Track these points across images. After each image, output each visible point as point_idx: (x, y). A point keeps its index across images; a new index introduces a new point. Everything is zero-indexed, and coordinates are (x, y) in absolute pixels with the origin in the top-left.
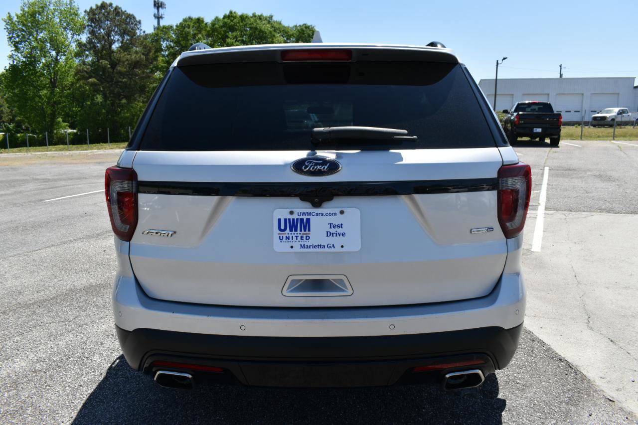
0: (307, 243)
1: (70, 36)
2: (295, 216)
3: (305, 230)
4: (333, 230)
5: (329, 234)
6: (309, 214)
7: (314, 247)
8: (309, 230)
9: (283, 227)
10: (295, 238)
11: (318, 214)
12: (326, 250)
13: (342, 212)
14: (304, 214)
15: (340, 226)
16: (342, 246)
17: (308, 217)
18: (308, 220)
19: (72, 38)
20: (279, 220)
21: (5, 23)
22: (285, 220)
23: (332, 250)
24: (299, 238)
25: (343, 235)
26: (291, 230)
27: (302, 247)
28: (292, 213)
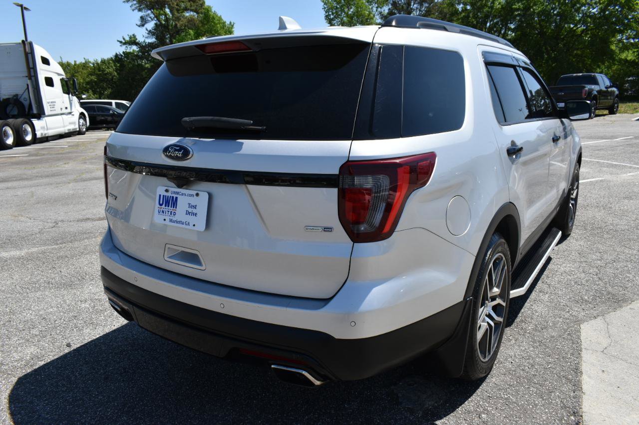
0: (174, 219)
1: (375, 9)
2: (169, 194)
3: (174, 207)
4: (190, 210)
5: (188, 213)
6: (178, 193)
7: (178, 222)
8: (176, 208)
9: (161, 203)
10: (167, 212)
11: (182, 194)
12: (184, 226)
13: (197, 195)
14: (175, 193)
15: (195, 207)
16: (194, 225)
17: (177, 196)
18: (176, 198)
19: (377, 11)
20: (160, 195)
21: (323, 4)
22: (164, 196)
23: (187, 227)
24: (169, 213)
25: (196, 215)
26: (165, 206)
27: (171, 221)
28: (167, 191)
